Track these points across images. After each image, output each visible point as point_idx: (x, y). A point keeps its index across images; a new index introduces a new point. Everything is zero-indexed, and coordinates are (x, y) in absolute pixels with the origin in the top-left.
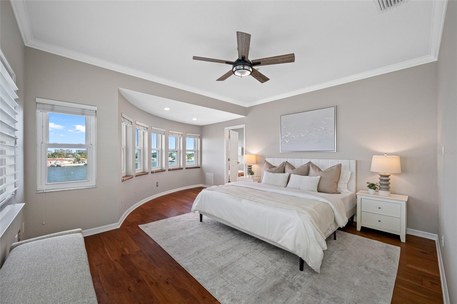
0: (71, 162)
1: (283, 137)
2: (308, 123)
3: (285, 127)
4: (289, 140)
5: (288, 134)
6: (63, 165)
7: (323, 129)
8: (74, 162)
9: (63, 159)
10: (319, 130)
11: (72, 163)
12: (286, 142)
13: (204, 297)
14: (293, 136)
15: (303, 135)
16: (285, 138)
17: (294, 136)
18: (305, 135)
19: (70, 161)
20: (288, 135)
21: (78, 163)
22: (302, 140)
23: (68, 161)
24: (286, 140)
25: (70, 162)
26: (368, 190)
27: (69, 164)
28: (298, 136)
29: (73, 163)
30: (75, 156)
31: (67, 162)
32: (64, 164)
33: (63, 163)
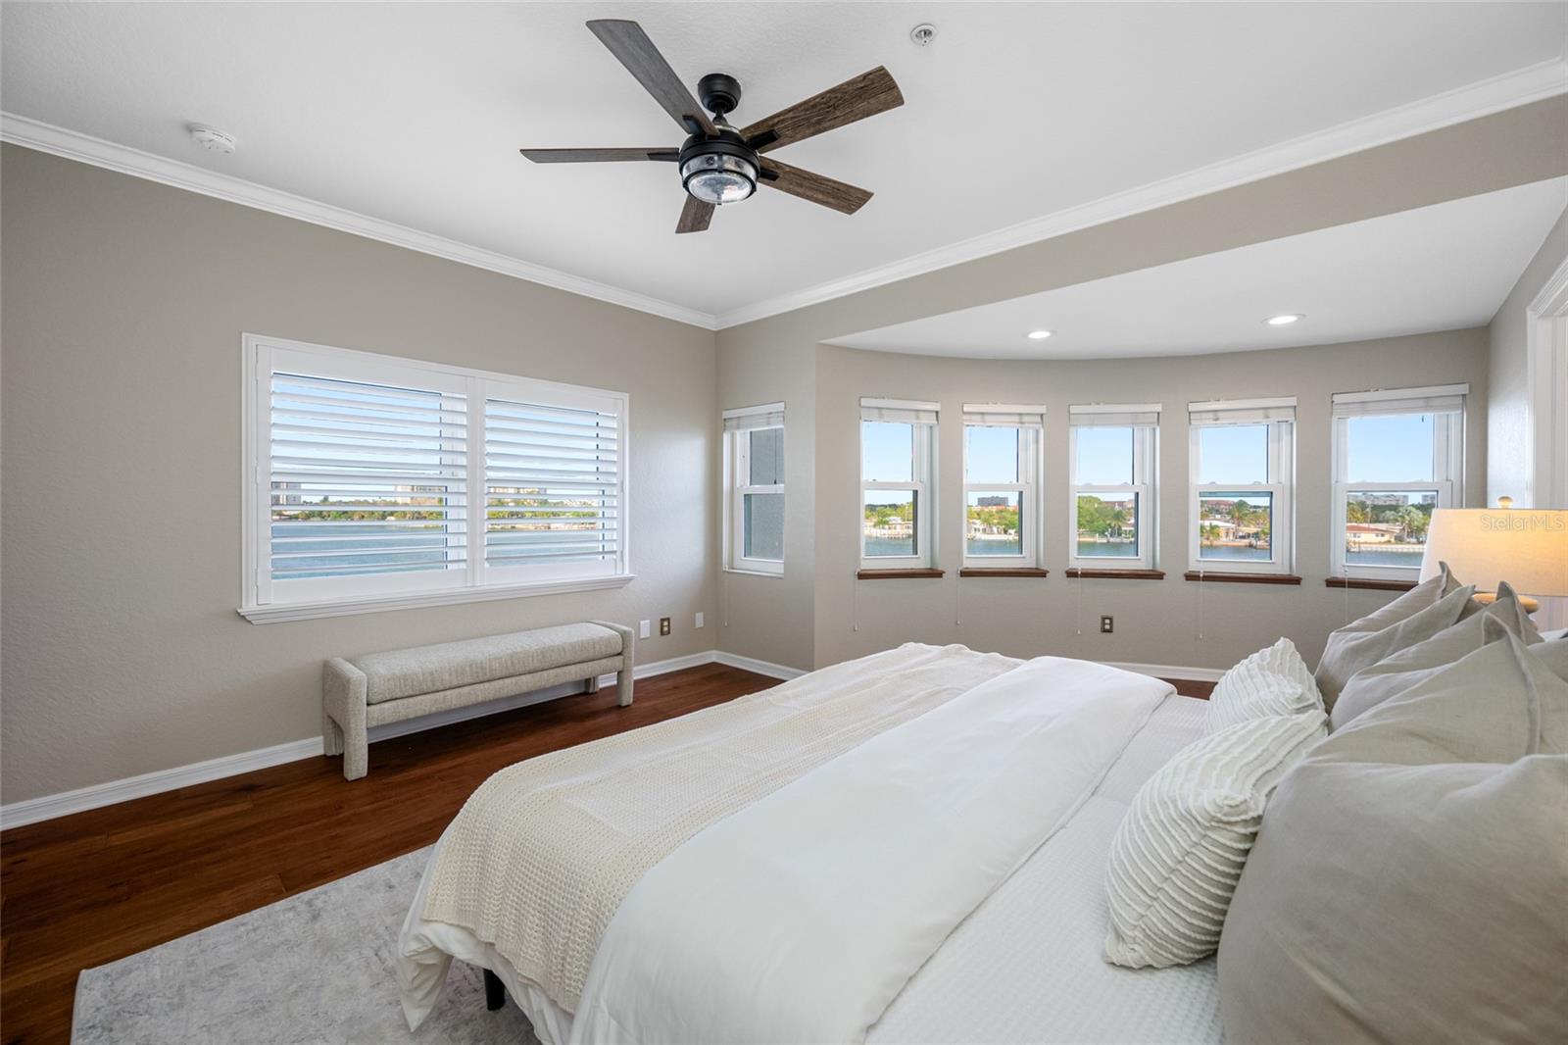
0: (1387, 538)
6: (1357, 545)
8: (1399, 539)
9: (1361, 525)
11: (1389, 542)
19: (1383, 533)
21: (1414, 540)
23: (1377, 536)
25: (1383, 535)
27: (1380, 543)
29: (1393, 540)
30: (1402, 517)
31: (1374, 535)
32: (1359, 543)
33: (1357, 540)
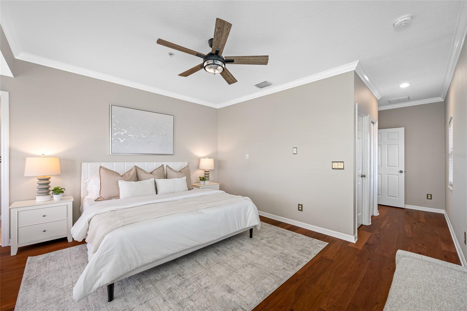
1: (115, 134)
2: (150, 125)
3: (118, 122)
4: (124, 139)
5: (124, 131)
7: (164, 133)
10: (161, 134)
12: (120, 141)
13: (297, 280)
14: (131, 135)
15: (144, 136)
16: (119, 136)
17: (133, 136)
18: (146, 136)
20: (123, 133)
22: (142, 141)
24: (120, 139)
26: (200, 183)
28: (137, 136)
